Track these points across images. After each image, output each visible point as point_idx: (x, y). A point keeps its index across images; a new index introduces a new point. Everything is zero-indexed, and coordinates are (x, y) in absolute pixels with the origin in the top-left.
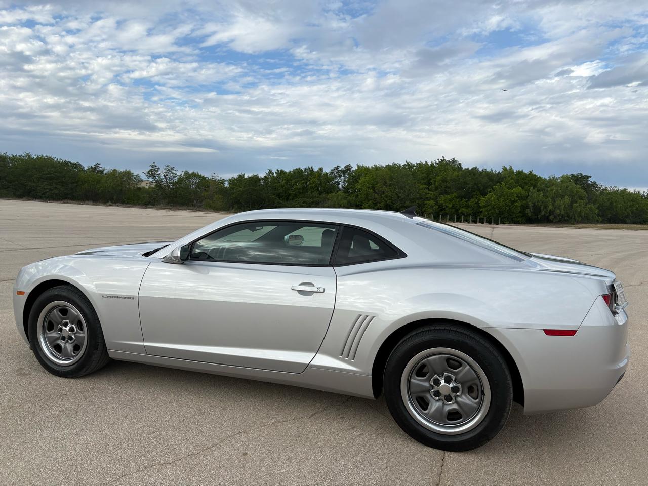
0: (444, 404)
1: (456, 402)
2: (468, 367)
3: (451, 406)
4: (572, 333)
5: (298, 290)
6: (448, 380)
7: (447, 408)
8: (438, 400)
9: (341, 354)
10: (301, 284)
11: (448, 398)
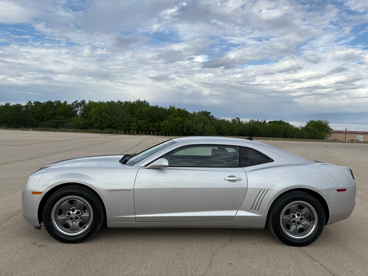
0: (297, 226)
1: (302, 224)
2: (307, 208)
3: (300, 226)
4: (344, 190)
5: (228, 180)
6: (298, 215)
7: (299, 227)
8: (294, 225)
9: (251, 209)
10: (229, 177)
11: (299, 223)
